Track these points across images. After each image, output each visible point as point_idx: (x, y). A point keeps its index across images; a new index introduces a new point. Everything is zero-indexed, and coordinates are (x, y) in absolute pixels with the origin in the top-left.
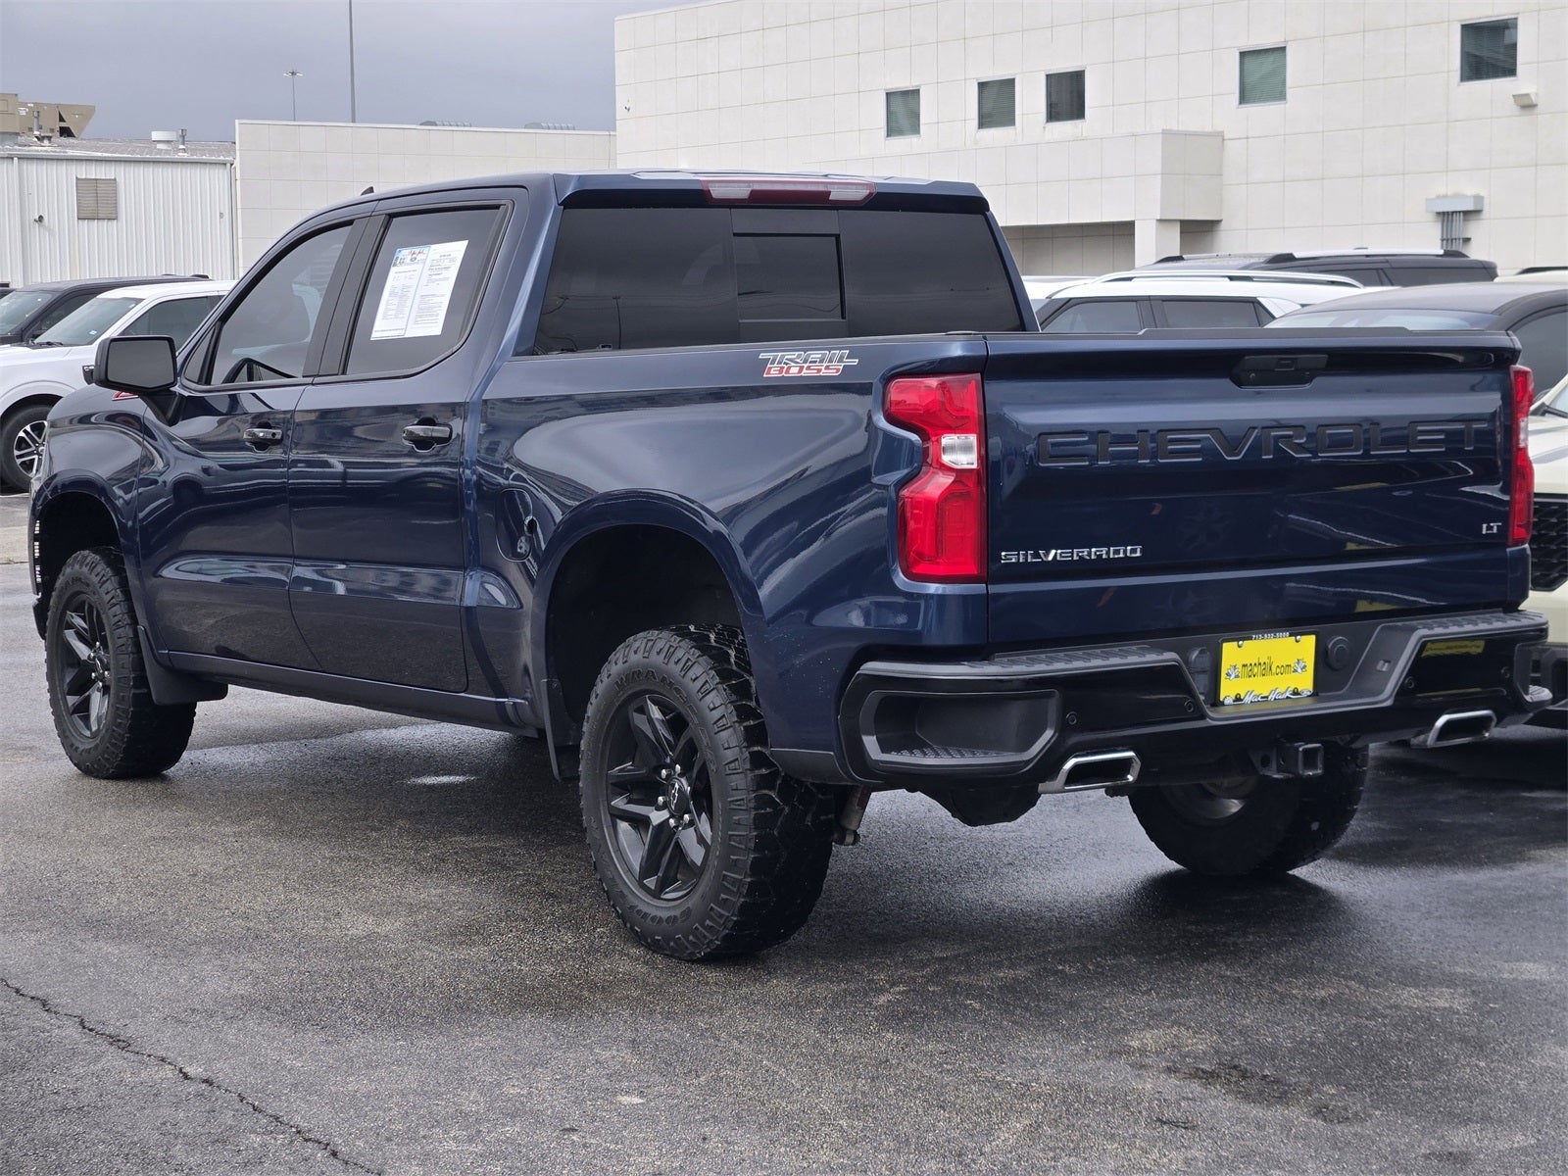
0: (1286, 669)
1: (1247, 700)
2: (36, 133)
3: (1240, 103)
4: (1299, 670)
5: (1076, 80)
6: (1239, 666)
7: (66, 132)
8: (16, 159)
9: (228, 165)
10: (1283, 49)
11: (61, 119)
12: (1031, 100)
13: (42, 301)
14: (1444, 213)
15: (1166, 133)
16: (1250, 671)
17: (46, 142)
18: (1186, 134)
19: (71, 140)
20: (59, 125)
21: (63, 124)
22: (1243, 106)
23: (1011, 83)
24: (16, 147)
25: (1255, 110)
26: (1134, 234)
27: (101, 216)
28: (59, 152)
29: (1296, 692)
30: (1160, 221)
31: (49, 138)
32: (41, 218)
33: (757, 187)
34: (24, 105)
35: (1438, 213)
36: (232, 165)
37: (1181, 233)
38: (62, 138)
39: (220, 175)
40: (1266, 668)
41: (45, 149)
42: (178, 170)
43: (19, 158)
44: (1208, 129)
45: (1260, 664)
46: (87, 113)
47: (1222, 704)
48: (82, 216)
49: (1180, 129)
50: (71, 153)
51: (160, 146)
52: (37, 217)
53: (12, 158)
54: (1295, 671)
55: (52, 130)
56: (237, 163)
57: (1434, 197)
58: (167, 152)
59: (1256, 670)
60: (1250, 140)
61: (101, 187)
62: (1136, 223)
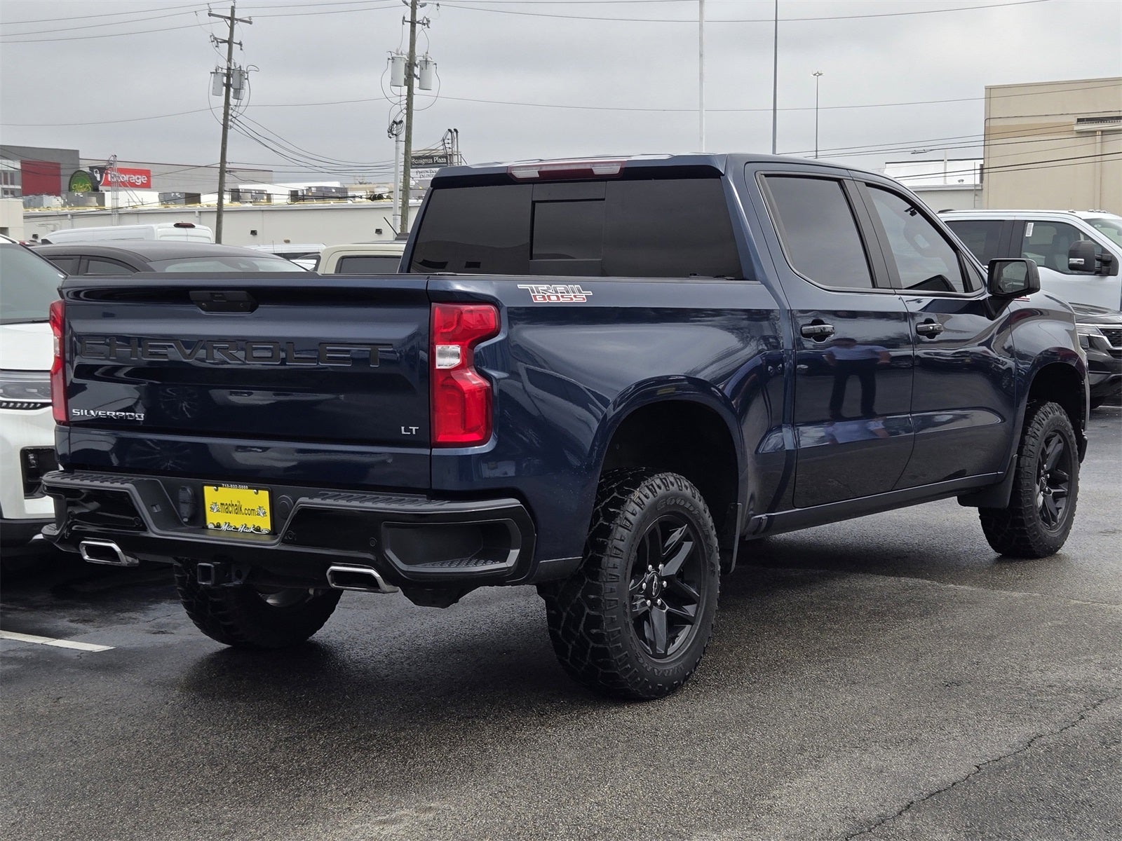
0: (251, 512)
1: (224, 527)
4: (261, 514)
6: (219, 504)
16: (226, 508)
29: (258, 529)
33: (544, 169)
40: (238, 510)
45: (233, 505)
47: (207, 528)
54: (258, 514)
59: (230, 509)
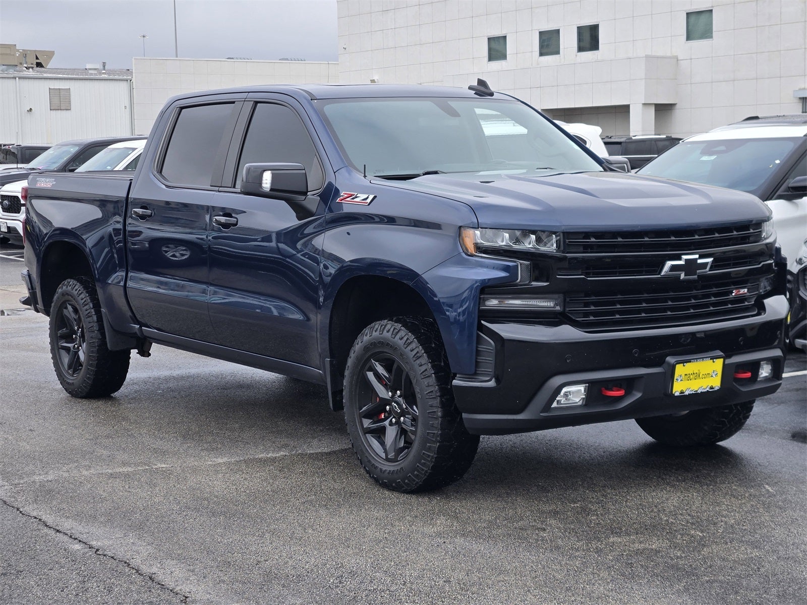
2: (25, 65)
3: (687, 40)
5: (594, 29)
7: (39, 65)
8: (17, 78)
9: (129, 81)
10: (711, 11)
11: (37, 58)
12: (569, 40)
13: (74, 150)
14: (803, 98)
15: (647, 57)
17: (31, 70)
18: (658, 57)
19: (43, 69)
20: (35, 61)
21: (38, 61)
22: (689, 42)
23: (558, 31)
24: (15, 73)
25: (696, 44)
26: (629, 112)
27: (62, 108)
28: (38, 75)
30: (644, 104)
31: (32, 68)
32: (31, 109)
34: (18, 51)
35: (800, 98)
36: (131, 80)
37: (655, 110)
38: (38, 68)
39: (124, 86)
41: (31, 73)
42: (102, 83)
43: (19, 78)
44: (669, 54)
46: (50, 54)
48: (52, 108)
49: (653, 54)
50: (45, 75)
51: (90, 72)
52: (29, 109)
53: (16, 78)
55: (32, 64)
56: (133, 80)
57: (797, 89)
58: (95, 74)
60: (692, 60)
61: (62, 93)
62: (631, 106)
